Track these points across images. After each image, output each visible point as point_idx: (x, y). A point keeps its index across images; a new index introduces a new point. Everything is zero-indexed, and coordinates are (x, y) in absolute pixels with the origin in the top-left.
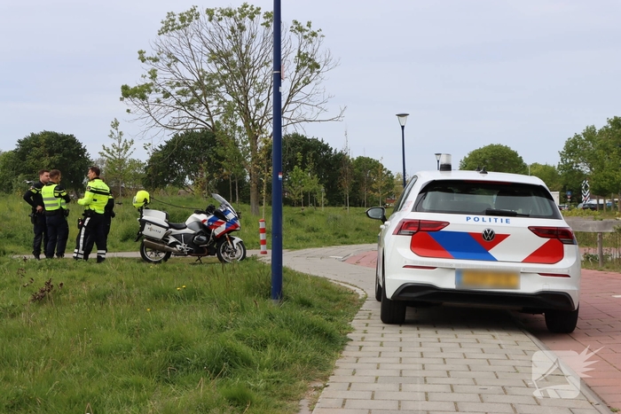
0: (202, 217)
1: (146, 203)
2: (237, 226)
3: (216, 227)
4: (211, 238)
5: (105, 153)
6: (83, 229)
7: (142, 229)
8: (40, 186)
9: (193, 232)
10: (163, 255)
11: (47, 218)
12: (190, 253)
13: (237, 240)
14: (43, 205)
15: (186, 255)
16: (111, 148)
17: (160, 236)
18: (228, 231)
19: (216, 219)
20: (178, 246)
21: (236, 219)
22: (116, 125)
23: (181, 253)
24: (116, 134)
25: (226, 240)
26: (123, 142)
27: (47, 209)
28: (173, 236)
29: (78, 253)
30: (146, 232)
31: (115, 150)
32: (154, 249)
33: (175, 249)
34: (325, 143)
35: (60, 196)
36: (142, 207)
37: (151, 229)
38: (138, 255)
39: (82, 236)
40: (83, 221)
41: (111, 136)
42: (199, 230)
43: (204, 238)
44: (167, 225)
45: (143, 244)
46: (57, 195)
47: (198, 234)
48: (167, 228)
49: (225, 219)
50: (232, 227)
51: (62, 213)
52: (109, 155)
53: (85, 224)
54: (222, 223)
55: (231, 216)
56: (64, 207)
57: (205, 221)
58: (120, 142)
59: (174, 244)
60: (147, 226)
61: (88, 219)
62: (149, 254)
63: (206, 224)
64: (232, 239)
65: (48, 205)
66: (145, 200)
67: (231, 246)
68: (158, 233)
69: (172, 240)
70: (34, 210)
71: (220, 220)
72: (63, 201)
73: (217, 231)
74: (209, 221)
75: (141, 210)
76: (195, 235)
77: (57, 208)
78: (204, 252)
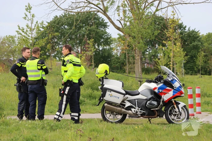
0: (153, 85)
1: (107, 74)
2: (182, 93)
3: (165, 94)
4: (161, 103)
5: (21, 32)
6: (65, 97)
7: (104, 95)
8: (24, 60)
9: (145, 98)
10: (120, 117)
11: (29, 86)
12: (143, 115)
13: (182, 105)
14: (26, 77)
15: (139, 117)
16: (25, 28)
17: (119, 101)
18: (174, 97)
19: (164, 87)
20: (133, 109)
21: (180, 87)
22: (29, 8)
23: (136, 115)
24: (29, 16)
25: (173, 104)
26: (34, 23)
27: (30, 79)
28: (128, 101)
29: (59, 116)
30: (107, 97)
31: (29, 30)
32: (112, 112)
33: (130, 112)
34: (180, 22)
35: (41, 69)
36: (103, 78)
37: (111, 96)
38: (99, 116)
39: (64, 103)
40: (64, 90)
41: (25, 18)
42: (150, 96)
43: (155, 103)
44: (124, 92)
45: (104, 107)
46: (39, 67)
47: (150, 99)
48: (124, 95)
49: (172, 87)
50: (178, 94)
51: (42, 83)
52: (23, 34)
53: (66, 93)
54: (170, 90)
55: (177, 85)
56: (44, 78)
57: (155, 88)
58: (32, 23)
59: (129, 108)
60: (108, 93)
61: (68, 88)
62: (107, 116)
63: (156, 91)
64: (177, 104)
65: (32, 76)
66: (106, 71)
67: (177, 110)
68: (117, 99)
69: (128, 104)
70: (19, 80)
71: (168, 88)
72: (44, 73)
73: (166, 97)
74: (159, 88)
75: (102, 80)
76: (147, 100)
77: (39, 78)
78: (155, 114)
